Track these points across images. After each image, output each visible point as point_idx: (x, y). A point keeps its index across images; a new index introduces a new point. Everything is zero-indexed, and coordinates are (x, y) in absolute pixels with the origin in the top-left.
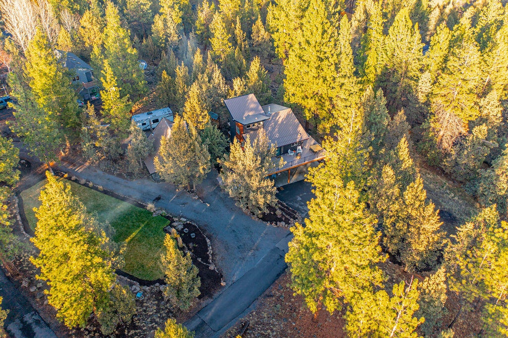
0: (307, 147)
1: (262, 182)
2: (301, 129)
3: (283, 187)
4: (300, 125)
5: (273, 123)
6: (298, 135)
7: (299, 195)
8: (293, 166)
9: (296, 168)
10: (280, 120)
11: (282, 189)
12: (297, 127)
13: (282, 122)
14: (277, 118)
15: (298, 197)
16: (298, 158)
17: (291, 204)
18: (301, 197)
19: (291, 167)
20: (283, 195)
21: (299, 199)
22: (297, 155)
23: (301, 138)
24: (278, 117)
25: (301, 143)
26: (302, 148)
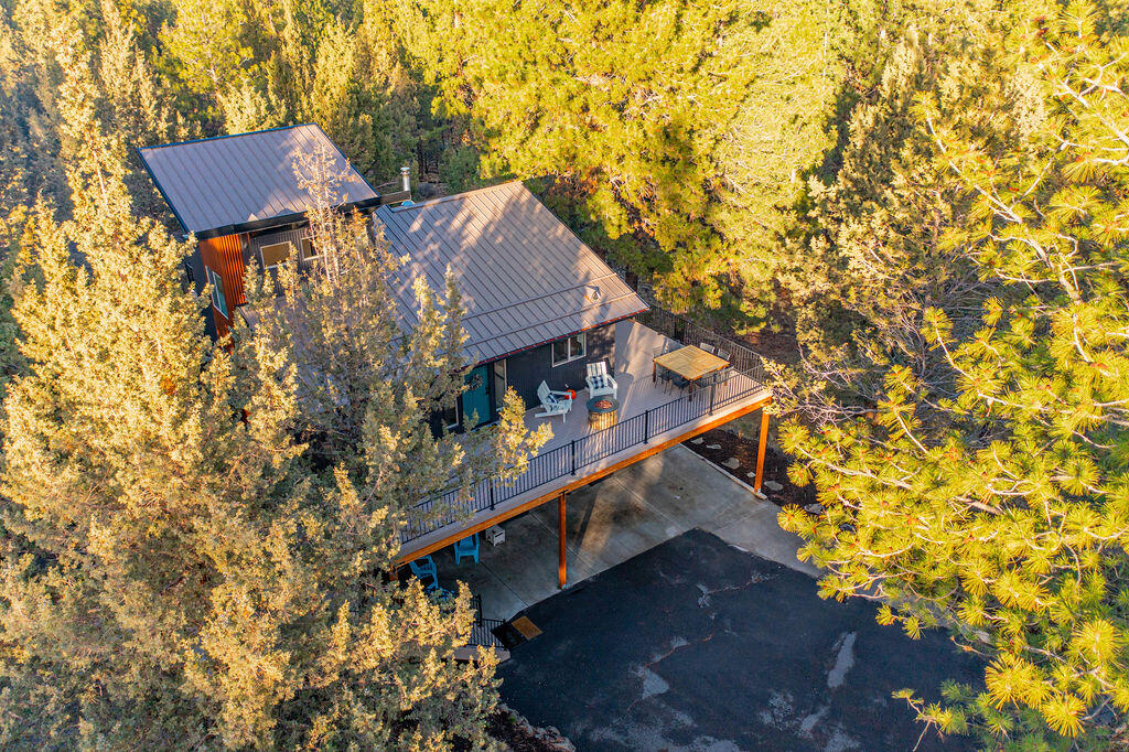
0: (635, 364)
1: (342, 629)
2: (592, 265)
3: (533, 613)
4: (584, 248)
5: (433, 247)
6: (584, 294)
7: (645, 658)
8: (585, 473)
9: (584, 495)
10: (474, 231)
11: (531, 632)
12: (574, 256)
13: (486, 238)
14: (456, 223)
15: (642, 672)
16: (604, 421)
17: (608, 734)
18: (662, 670)
19: (571, 480)
20: (539, 677)
21: (654, 685)
22: (595, 407)
23: (604, 306)
24: (461, 217)
25: (601, 342)
26: (611, 371)
